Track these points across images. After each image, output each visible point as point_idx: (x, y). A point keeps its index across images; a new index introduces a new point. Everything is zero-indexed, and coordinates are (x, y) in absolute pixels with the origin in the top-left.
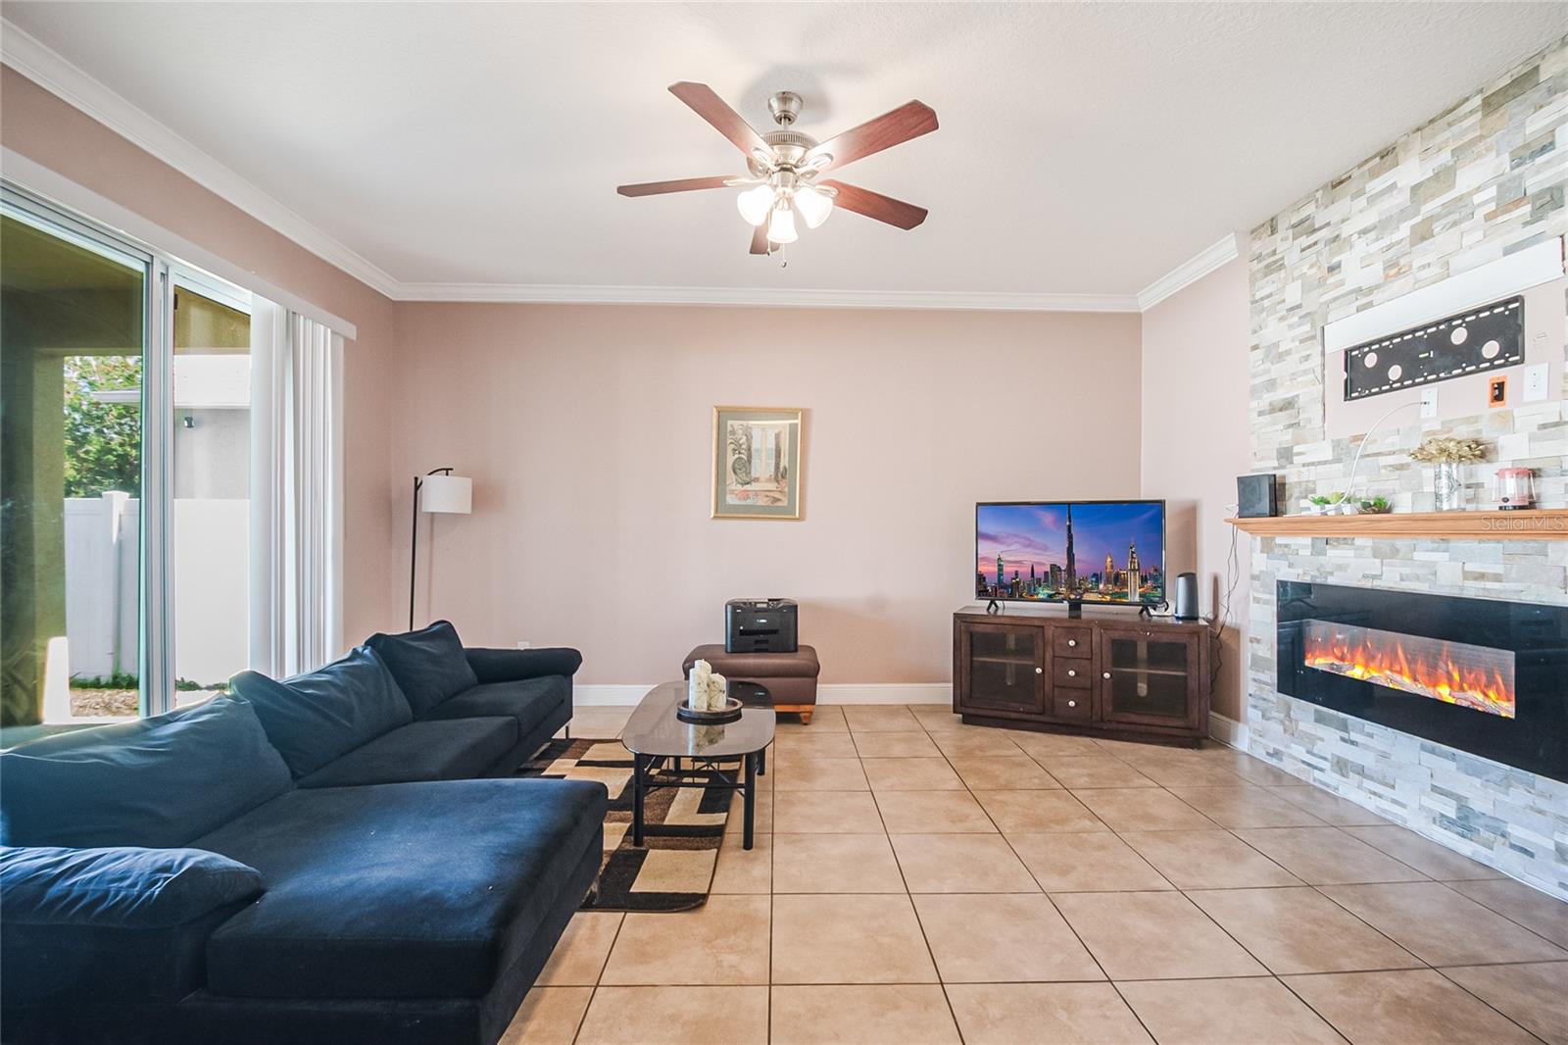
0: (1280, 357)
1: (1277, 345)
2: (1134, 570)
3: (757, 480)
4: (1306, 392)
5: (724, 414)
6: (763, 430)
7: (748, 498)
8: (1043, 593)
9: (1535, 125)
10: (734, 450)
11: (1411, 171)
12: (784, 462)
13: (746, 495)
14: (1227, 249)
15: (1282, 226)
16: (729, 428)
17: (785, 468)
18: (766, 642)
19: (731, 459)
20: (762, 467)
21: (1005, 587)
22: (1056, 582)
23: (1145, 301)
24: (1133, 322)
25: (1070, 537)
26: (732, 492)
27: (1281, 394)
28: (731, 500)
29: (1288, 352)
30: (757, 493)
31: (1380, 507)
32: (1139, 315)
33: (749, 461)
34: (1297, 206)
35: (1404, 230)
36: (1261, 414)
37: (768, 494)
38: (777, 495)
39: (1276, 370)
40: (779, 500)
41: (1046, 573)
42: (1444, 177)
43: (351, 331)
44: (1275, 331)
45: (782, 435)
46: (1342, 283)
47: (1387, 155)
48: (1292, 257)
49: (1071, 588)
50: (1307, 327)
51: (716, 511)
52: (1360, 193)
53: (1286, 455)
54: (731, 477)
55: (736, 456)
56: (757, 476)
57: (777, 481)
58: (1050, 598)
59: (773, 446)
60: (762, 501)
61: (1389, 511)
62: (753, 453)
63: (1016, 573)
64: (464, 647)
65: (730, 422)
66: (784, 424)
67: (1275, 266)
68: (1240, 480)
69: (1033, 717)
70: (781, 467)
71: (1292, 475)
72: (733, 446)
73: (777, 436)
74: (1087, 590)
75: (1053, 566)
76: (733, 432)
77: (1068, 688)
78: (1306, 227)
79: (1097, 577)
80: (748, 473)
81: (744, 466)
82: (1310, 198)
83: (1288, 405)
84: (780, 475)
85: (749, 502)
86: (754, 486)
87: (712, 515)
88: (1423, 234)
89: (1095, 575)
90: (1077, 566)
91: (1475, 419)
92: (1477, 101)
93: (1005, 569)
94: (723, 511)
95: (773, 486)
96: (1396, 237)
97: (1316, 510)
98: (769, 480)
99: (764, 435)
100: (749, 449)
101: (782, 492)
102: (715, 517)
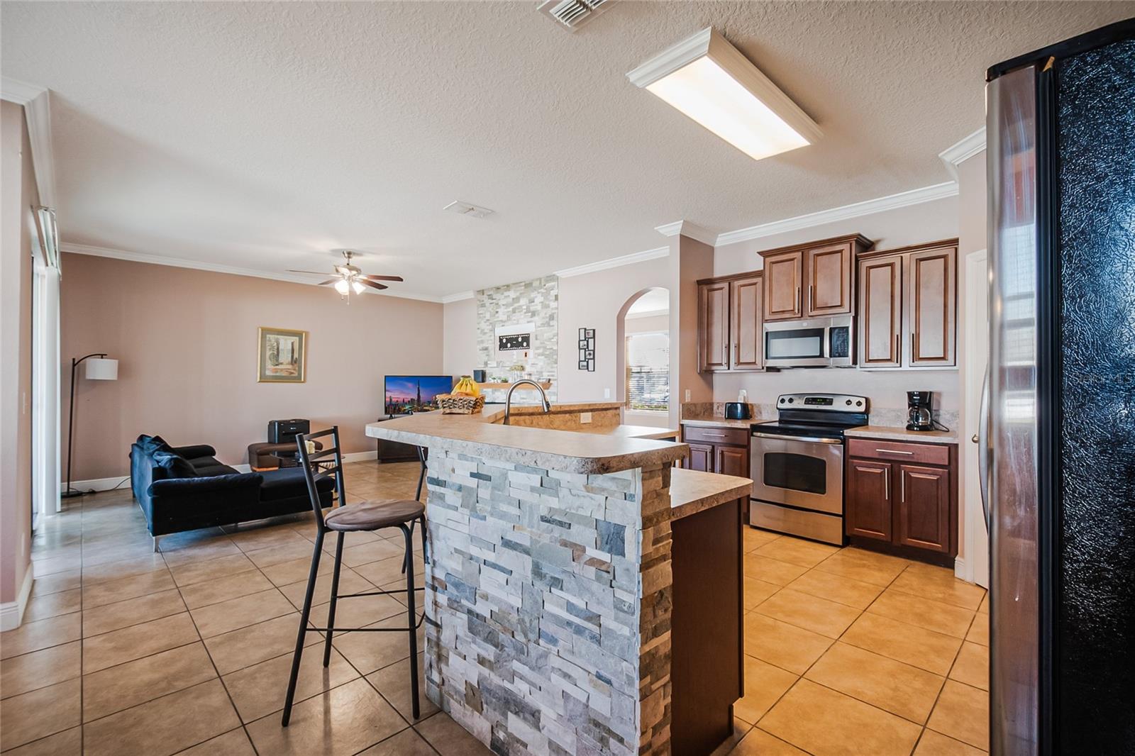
0: (485, 333)
1: (484, 330)
3: (282, 364)
4: (491, 346)
5: (266, 331)
6: (285, 340)
7: (277, 372)
8: (407, 408)
9: (533, 295)
10: (270, 349)
11: (512, 294)
12: (296, 355)
14: (470, 295)
15: (486, 293)
16: (268, 339)
17: (296, 358)
19: (268, 353)
20: (285, 357)
22: (414, 404)
23: (445, 300)
24: (440, 307)
25: (419, 390)
26: (269, 369)
27: (485, 345)
28: (268, 373)
29: (486, 333)
30: (282, 370)
31: (506, 381)
32: (443, 304)
33: (278, 355)
34: (489, 289)
35: (511, 309)
36: (480, 350)
37: (287, 370)
38: (292, 371)
39: (484, 338)
40: (293, 373)
41: (409, 401)
42: (516, 300)
44: (484, 326)
45: (295, 344)
46: (498, 317)
47: (508, 287)
48: (487, 305)
49: (419, 405)
50: (491, 327)
51: (260, 378)
52: (503, 294)
53: (486, 364)
54: (268, 362)
55: (271, 352)
56: (282, 362)
57: (292, 364)
59: (290, 348)
60: (284, 374)
61: (507, 382)
62: (280, 351)
63: (397, 401)
65: (268, 336)
66: (296, 339)
67: (483, 306)
68: (475, 371)
70: (294, 358)
71: (488, 371)
72: (269, 347)
73: (292, 344)
74: (425, 406)
75: (412, 399)
76: (270, 341)
78: (490, 297)
79: (429, 402)
80: (277, 360)
81: (275, 357)
82: (492, 289)
83: (486, 349)
84: (294, 362)
85: (278, 374)
86: (280, 367)
87: (258, 380)
88: (514, 311)
90: (421, 399)
91: (521, 361)
92: (523, 284)
93: (392, 400)
94: (264, 379)
95: (290, 367)
96: (508, 310)
97: (492, 381)
98: (287, 364)
99: (285, 343)
100: (278, 349)
101: (295, 370)
102: (260, 382)
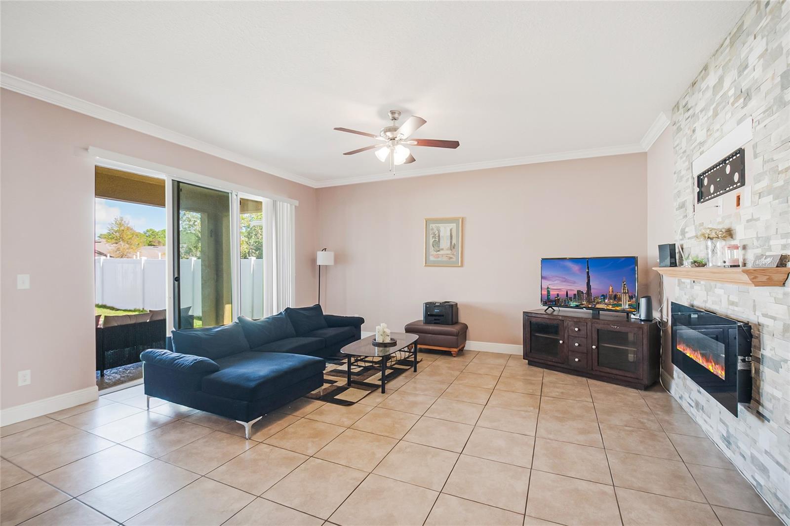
1: (680, 172)
2: (625, 293)
3: (442, 249)
4: (688, 198)
5: (428, 222)
6: (445, 228)
7: (438, 257)
8: (573, 304)
10: (433, 237)
12: (454, 241)
13: (437, 256)
14: (667, 120)
16: (431, 228)
17: (454, 244)
18: (439, 320)
19: (431, 241)
20: (445, 244)
21: (551, 301)
22: (582, 299)
23: (647, 146)
24: (644, 156)
25: (589, 277)
26: (432, 255)
28: (432, 258)
29: (682, 177)
30: (442, 255)
31: (702, 263)
32: (646, 153)
33: (439, 241)
34: (684, 96)
35: (711, 111)
36: (677, 209)
37: (447, 255)
38: (451, 256)
39: (681, 186)
40: (452, 258)
41: (575, 295)
43: (296, 203)
44: (679, 164)
45: (453, 230)
46: (696, 139)
47: (706, 69)
48: (683, 124)
49: (589, 302)
50: (688, 163)
51: (426, 263)
52: (700, 89)
54: (432, 249)
55: (434, 240)
56: (443, 247)
57: (451, 250)
58: (577, 307)
59: (449, 235)
60: (445, 259)
61: (705, 265)
62: (441, 238)
63: (558, 295)
64: (324, 314)
65: (431, 225)
66: (453, 226)
67: (678, 130)
68: (659, 246)
69: (559, 365)
70: (453, 243)
72: (432, 235)
73: (451, 230)
74: (598, 303)
75: (578, 291)
76: (432, 229)
77: (575, 352)
78: (687, 108)
79: (604, 297)
80: (439, 247)
81: (437, 243)
82: (687, 92)
84: (453, 247)
85: (439, 259)
86: (441, 252)
88: (716, 113)
89: (603, 295)
90: (592, 291)
93: (551, 293)
94: (428, 263)
95: (449, 252)
96: (709, 114)
98: (447, 250)
99: (445, 230)
100: (439, 236)
101: (453, 254)
102: (425, 266)
